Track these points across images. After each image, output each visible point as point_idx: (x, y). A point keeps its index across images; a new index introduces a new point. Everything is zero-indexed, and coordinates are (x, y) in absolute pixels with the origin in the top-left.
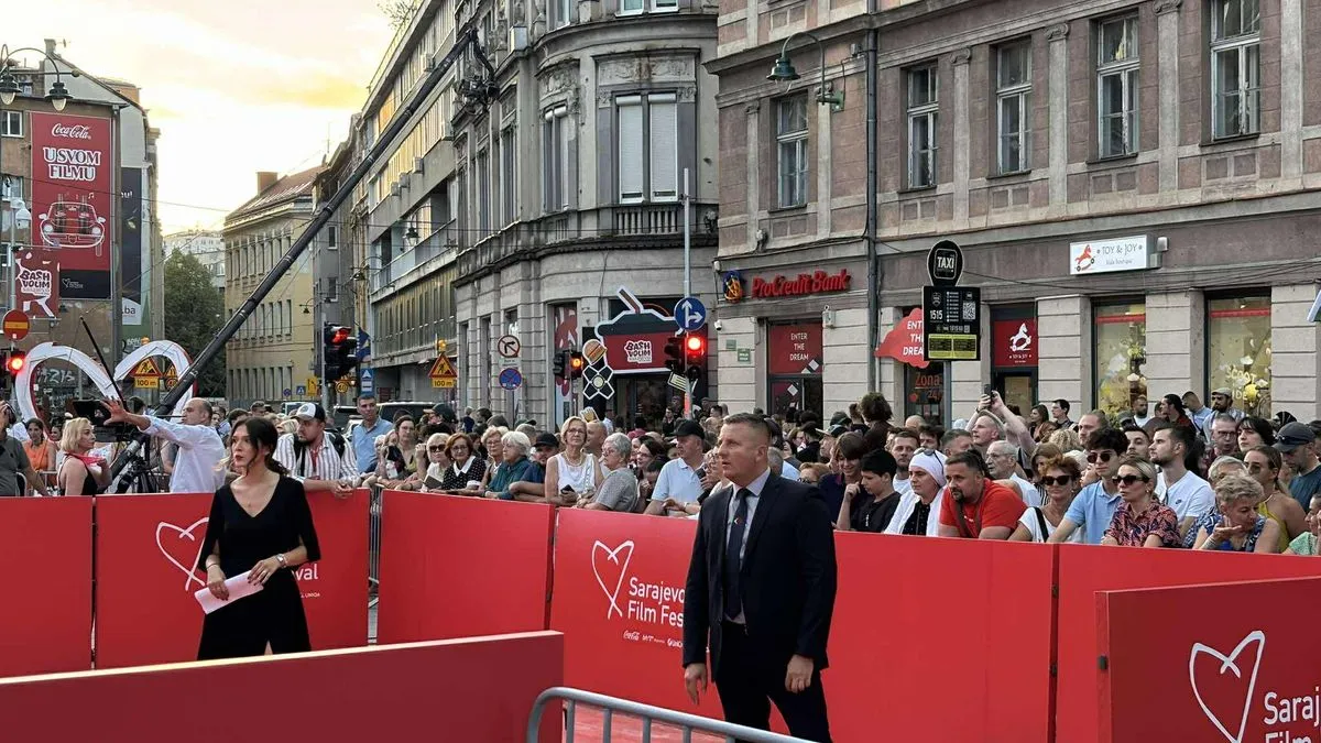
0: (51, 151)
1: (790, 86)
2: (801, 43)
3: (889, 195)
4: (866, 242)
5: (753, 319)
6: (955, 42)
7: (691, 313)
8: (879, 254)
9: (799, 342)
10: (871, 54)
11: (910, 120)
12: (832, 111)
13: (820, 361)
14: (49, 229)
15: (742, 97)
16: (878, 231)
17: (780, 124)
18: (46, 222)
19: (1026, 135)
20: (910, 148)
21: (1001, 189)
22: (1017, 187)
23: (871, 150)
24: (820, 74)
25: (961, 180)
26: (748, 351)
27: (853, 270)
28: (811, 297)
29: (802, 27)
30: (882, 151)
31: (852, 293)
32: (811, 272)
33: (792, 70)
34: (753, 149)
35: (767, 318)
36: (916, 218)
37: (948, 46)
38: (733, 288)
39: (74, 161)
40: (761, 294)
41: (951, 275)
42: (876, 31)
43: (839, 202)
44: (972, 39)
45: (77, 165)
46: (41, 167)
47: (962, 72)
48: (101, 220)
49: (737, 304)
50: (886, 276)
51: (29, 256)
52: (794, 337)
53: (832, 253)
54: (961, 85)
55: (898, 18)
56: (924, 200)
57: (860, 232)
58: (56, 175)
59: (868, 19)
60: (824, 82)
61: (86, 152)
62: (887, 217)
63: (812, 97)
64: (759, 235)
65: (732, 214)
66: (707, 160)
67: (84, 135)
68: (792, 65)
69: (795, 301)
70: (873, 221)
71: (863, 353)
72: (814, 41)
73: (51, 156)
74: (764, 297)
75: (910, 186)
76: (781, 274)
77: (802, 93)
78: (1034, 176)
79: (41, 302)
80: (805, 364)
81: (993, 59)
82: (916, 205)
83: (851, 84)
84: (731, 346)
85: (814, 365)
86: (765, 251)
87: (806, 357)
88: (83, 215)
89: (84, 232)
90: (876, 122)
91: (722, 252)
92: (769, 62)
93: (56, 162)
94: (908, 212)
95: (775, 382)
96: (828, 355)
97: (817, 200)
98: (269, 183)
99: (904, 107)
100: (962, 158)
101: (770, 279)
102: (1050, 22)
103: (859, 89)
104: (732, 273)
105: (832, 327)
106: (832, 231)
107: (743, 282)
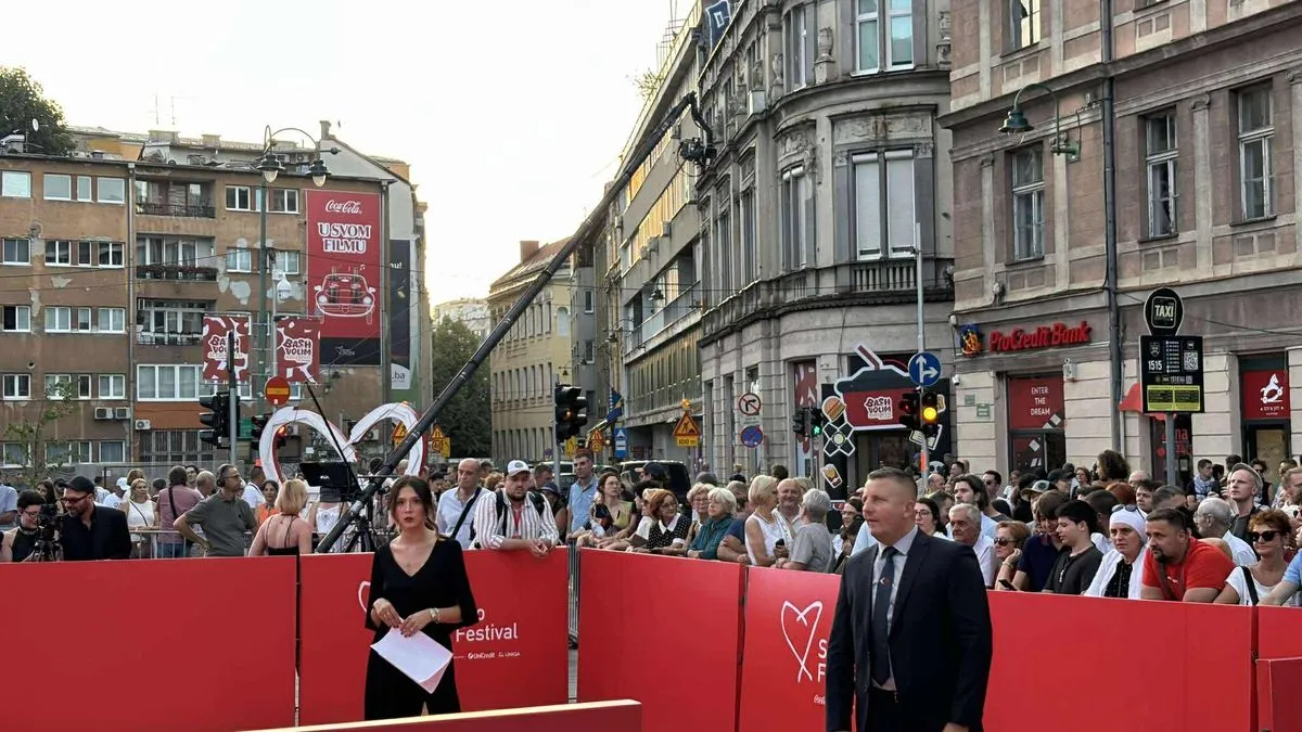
0: (325, 227)
1: (1023, 138)
2: (1035, 95)
3: (1129, 245)
4: (1106, 293)
5: (992, 373)
6: (1193, 87)
7: (926, 368)
8: (1120, 305)
9: (1040, 396)
10: (1107, 103)
11: (1150, 168)
12: (1068, 162)
13: (1062, 415)
14: (323, 299)
15: (975, 151)
16: (1119, 281)
17: (1015, 176)
18: (322, 294)
19: (1271, 180)
20: (1150, 198)
21: (1245, 236)
22: (1261, 233)
23: (1109, 199)
24: (1054, 125)
25: (1204, 227)
26: (987, 406)
27: (1093, 322)
28: (1051, 350)
29: (1035, 78)
30: (1120, 201)
31: (1095, 344)
32: (1051, 325)
33: (1025, 122)
34: (988, 202)
35: (1006, 372)
36: (1158, 267)
37: (1186, 92)
38: (970, 342)
39: (347, 235)
40: (999, 348)
42: (1112, 79)
43: (1078, 253)
44: (1210, 84)
45: (350, 239)
46: (316, 242)
47: (1201, 118)
48: (372, 290)
49: (974, 359)
50: (1128, 329)
51: (292, 325)
52: (1035, 391)
53: (1071, 305)
54: (1201, 133)
55: (1134, 65)
56: (1166, 249)
57: (1099, 284)
58: (330, 249)
59: (1101, 67)
60: (1059, 133)
61: (357, 226)
62: (1128, 267)
63: (1047, 148)
64: (996, 288)
65: (968, 268)
66: (946, 215)
67: (355, 210)
68: (1025, 117)
69: (1035, 354)
70: (1113, 270)
71: (1107, 406)
72: (1047, 92)
73: (325, 231)
74: (1002, 351)
75: (1151, 235)
76: (1020, 327)
77: (1038, 144)
78: (1280, 222)
79: (304, 369)
80: (1047, 419)
81: (1234, 104)
82: (1158, 254)
83: (1088, 134)
84: (970, 401)
85: (1056, 420)
86: (1003, 304)
87: (1048, 411)
88: (355, 286)
89: (355, 301)
90: (1113, 172)
91: (958, 306)
92: (1002, 115)
93: (329, 237)
94: (1150, 262)
95: (1016, 439)
96: (1070, 409)
97: (1054, 252)
98: (530, 251)
99: (1143, 154)
100: (1204, 206)
101: (1008, 332)
102: (1291, 65)
103: (1096, 139)
104: (969, 327)
105: (1074, 381)
106: (1071, 282)
107: (980, 336)
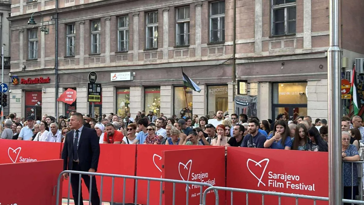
1: (33, 26)
2: (36, 15)
3: (61, 58)
4: (55, 70)
5: (21, 90)
6: (80, 18)
7: (4, 88)
8: (59, 73)
9: (35, 96)
10: (56, 19)
11: (67, 38)
12: (45, 34)
13: (41, 102)
15: (18, 28)
16: (58, 67)
17: (29, 36)
19: (99, 44)
20: (67, 46)
21: (92, 58)
22: (97, 58)
23: (56, 45)
24: (42, 23)
25: (82, 55)
26: (19, 99)
27: (51, 77)
28: (38, 84)
29: (36, 10)
30: (60, 46)
31: (51, 83)
32: (39, 77)
33: (34, 22)
34: (21, 42)
35: (25, 90)
36: (69, 64)
37: (78, 19)
38: (15, 81)
40: (23, 83)
41: (94, 80)
42: (58, 13)
43: (47, 59)
44: (84, 18)
47: (82, 26)
49: (16, 86)
50: (60, 80)
52: (33, 95)
53: (45, 72)
54: (82, 30)
55: (64, 10)
56: (71, 59)
57: (53, 67)
59: (55, 10)
60: (43, 26)
62: (61, 63)
63: (39, 30)
64: (23, 66)
65: (15, 60)
66: (4, 44)
68: (34, 20)
69: (34, 85)
70: (57, 64)
71: (54, 100)
72: (40, 14)
74: (24, 84)
75: (67, 55)
76: (30, 77)
77: (36, 28)
78: (102, 55)
80: (36, 103)
81: (90, 24)
82: (69, 61)
83: (51, 27)
84: (14, 97)
85: (39, 103)
86: (25, 71)
87: (37, 101)
90: (58, 38)
91: (11, 71)
92: (28, 19)
94: (67, 63)
95: (27, 108)
96: (43, 100)
97: (40, 58)
99: (66, 34)
100: (82, 49)
101: (26, 79)
102: (106, 16)
103: (53, 29)
104: (15, 77)
105: (45, 93)
106: (45, 66)
107: (18, 79)
